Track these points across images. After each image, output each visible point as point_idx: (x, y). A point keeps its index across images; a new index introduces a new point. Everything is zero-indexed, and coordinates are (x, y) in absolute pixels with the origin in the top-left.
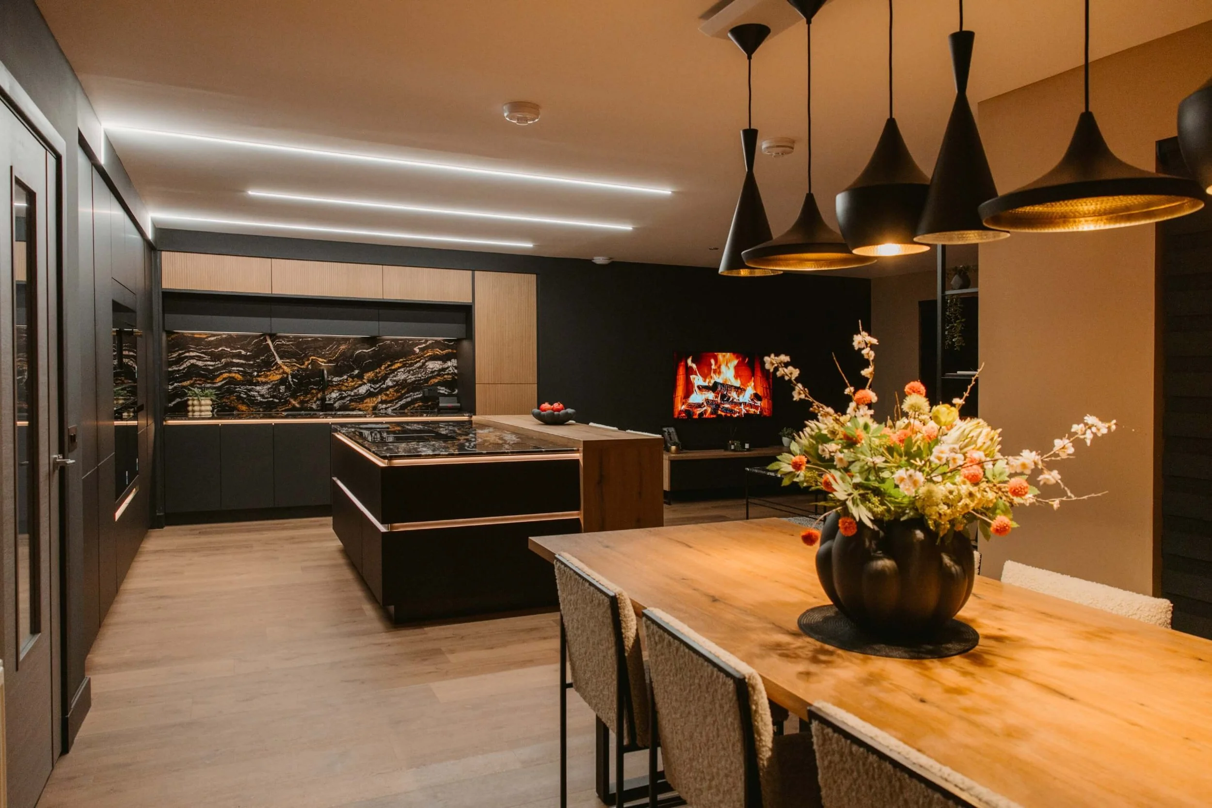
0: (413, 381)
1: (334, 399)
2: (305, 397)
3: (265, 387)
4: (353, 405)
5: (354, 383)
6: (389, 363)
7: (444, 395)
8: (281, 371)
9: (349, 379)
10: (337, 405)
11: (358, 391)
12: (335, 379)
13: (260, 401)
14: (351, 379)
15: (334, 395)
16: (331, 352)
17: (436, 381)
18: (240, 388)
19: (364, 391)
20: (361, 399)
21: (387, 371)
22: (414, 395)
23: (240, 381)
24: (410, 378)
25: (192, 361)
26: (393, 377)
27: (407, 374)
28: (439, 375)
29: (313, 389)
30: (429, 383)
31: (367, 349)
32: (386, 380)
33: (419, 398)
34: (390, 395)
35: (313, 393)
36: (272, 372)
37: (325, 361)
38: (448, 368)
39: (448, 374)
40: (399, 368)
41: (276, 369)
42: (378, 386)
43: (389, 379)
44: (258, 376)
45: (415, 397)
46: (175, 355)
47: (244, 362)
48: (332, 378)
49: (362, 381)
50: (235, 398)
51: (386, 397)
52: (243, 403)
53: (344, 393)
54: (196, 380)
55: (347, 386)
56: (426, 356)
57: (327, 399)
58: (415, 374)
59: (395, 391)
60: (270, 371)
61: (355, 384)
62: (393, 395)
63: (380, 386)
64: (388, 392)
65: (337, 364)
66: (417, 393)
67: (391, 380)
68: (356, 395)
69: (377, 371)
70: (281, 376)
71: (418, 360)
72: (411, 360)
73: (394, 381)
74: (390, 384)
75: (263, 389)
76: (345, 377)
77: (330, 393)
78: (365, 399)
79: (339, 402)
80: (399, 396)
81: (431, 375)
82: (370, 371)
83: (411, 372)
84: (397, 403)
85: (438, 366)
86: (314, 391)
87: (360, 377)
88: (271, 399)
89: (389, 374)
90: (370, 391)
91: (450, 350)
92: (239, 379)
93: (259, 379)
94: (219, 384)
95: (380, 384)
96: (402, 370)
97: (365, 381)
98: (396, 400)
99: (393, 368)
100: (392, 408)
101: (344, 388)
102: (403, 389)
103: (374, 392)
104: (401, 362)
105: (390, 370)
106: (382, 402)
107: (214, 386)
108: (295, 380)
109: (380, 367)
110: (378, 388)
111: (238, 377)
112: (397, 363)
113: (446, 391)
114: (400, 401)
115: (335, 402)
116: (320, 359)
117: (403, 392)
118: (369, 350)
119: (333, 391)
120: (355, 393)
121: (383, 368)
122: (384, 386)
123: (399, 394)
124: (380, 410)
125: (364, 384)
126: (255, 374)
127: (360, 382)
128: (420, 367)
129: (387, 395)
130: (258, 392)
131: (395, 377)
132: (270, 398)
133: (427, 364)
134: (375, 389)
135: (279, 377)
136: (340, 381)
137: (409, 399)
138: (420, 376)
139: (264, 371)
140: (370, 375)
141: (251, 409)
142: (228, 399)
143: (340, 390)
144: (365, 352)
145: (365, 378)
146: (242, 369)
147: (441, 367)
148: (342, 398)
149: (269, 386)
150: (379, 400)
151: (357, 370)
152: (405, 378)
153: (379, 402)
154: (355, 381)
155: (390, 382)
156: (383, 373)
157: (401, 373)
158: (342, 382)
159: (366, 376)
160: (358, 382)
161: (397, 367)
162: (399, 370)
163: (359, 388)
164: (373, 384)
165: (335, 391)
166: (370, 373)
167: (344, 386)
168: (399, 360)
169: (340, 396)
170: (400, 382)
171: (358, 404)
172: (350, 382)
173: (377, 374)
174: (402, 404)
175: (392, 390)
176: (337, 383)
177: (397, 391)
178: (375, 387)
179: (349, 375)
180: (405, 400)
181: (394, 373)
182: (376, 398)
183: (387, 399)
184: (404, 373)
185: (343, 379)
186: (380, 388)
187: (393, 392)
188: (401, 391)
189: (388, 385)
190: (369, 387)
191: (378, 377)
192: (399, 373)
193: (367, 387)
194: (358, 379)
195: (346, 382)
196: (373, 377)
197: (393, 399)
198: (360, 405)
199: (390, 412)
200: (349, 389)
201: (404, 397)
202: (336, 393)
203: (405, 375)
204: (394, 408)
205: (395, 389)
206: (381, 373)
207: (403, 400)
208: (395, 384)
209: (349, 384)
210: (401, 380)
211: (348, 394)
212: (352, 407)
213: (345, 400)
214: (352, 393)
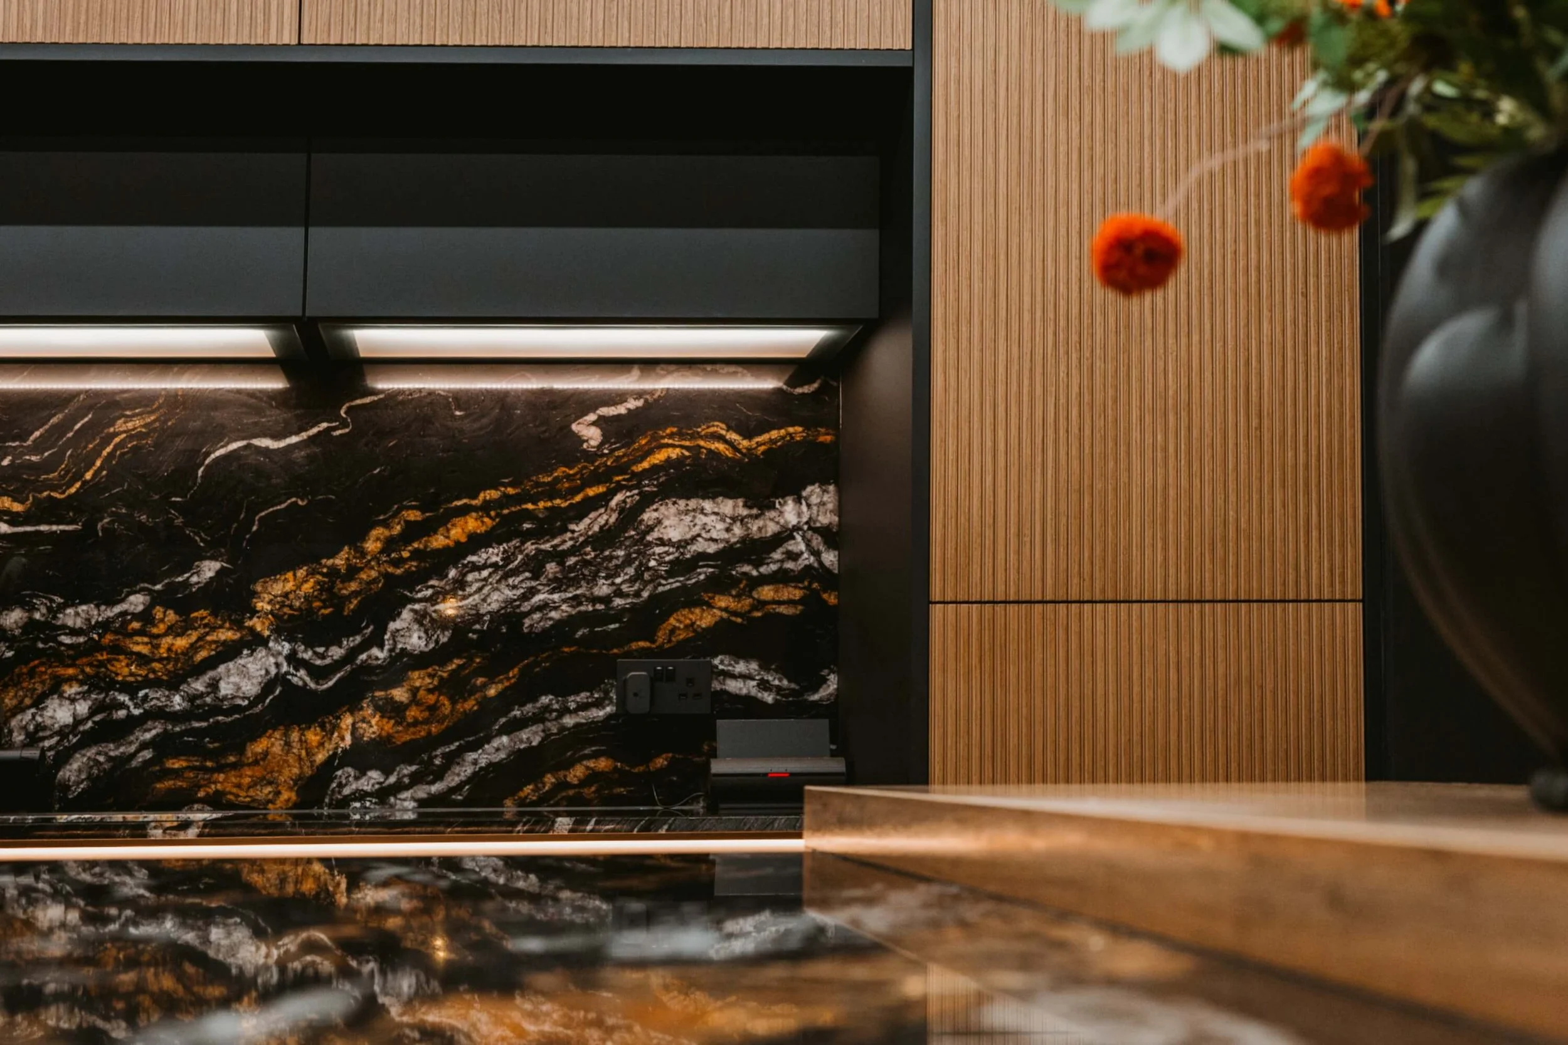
0: (559, 623)
1: (63, 732)
4: (177, 774)
5: (194, 636)
6: (414, 515)
7: (748, 707)
9: (158, 612)
10: (73, 771)
11: (214, 686)
12: (72, 617)
14: (171, 616)
15: (60, 713)
16: (58, 457)
17: (705, 619)
19: (250, 688)
20: (230, 732)
21: (397, 562)
22: (565, 711)
24: (543, 607)
26: (431, 600)
27: (523, 581)
28: (720, 584)
30: (661, 636)
31: (276, 437)
32: (393, 614)
33: (592, 725)
34: (412, 713)
37: (17, 507)
38: (785, 535)
39: (781, 578)
40: (476, 542)
42: (336, 652)
43: (406, 615)
45: (569, 721)
48: (53, 612)
49: (238, 625)
51: (389, 726)
53: (123, 698)
55: (142, 660)
56: (645, 465)
57: (19, 737)
58: (575, 582)
59: (442, 687)
61: (194, 647)
62: (433, 708)
63: (353, 653)
64: (400, 694)
65: (90, 526)
66: (583, 697)
67: (420, 618)
68: (196, 708)
69: (339, 561)
71: (591, 492)
72: (551, 492)
73: (443, 623)
74: (416, 641)
76: (137, 602)
77: (39, 702)
78: (255, 736)
79: (91, 752)
81: (674, 583)
82: (294, 568)
83: (551, 568)
84: (452, 759)
85: (718, 530)
87: (230, 598)
89: (412, 579)
91: (796, 430)
95: (356, 640)
96: (494, 554)
97: (258, 625)
98: (444, 738)
99: (438, 541)
100: (422, 792)
101: (123, 669)
102: (492, 673)
103: (314, 692)
104: (485, 510)
105: (416, 554)
109: (356, 538)
110: (336, 666)
112: (463, 511)
113: (764, 685)
114: (475, 745)
115: (64, 757)
117: (493, 691)
118: (294, 439)
119: (55, 689)
120: (191, 698)
121: (372, 546)
122: (379, 654)
123: (470, 704)
124: (345, 802)
125: (256, 641)
127: (226, 635)
128: (606, 538)
129: (391, 710)
131: (447, 595)
133: (648, 516)
134: (318, 673)
136: (103, 626)
137: (531, 736)
138: (603, 589)
143: (99, 683)
144: (266, 451)
145: (262, 605)
147: (738, 530)
148: (111, 732)
150: (343, 739)
151: (213, 558)
152: (509, 602)
153: (345, 751)
154: (196, 629)
155: (416, 627)
156: (374, 574)
157: (485, 573)
158: (116, 632)
159: (267, 597)
160: (214, 629)
161: (463, 539)
162: (473, 554)
163: (222, 668)
164: (310, 645)
165: (66, 688)
166: (290, 575)
167: (130, 654)
168: (475, 497)
169: (97, 718)
170: (477, 627)
171: (209, 764)
172: (165, 634)
173: (333, 584)
174: (483, 763)
175: (428, 680)
176: (82, 640)
177: (455, 687)
178: (318, 662)
179: (158, 587)
180: (505, 739)
181: (443, 576)
182: (322, 727)
183: (389, 737)
184: (505, 577)
185: (124, 614)
186: (348, 668)
187: (430, 691)
188: (485, 686)
189: (400, 646)
190: (281, 659)
191: (338, 602)
192: (470, 577)
193: (272, 660)
194: (214, 614)
195: (141, 632)
196: (308, 598)
197: (429, 733)
198: (222, 777)
199: (411, 805)
200: (154, 671)
201: (503, 720)
202: (73, 701)
203: (514, 587)
204: (435, 788)
205: (445, 675)
206: (363, 576)
207: (496, 743)
208: (444, 639)
209: (158, 646)
210: (487, 618)
211: (146, 706)
212: (169, 784)
213: (131, 743)
214: (177, 699)
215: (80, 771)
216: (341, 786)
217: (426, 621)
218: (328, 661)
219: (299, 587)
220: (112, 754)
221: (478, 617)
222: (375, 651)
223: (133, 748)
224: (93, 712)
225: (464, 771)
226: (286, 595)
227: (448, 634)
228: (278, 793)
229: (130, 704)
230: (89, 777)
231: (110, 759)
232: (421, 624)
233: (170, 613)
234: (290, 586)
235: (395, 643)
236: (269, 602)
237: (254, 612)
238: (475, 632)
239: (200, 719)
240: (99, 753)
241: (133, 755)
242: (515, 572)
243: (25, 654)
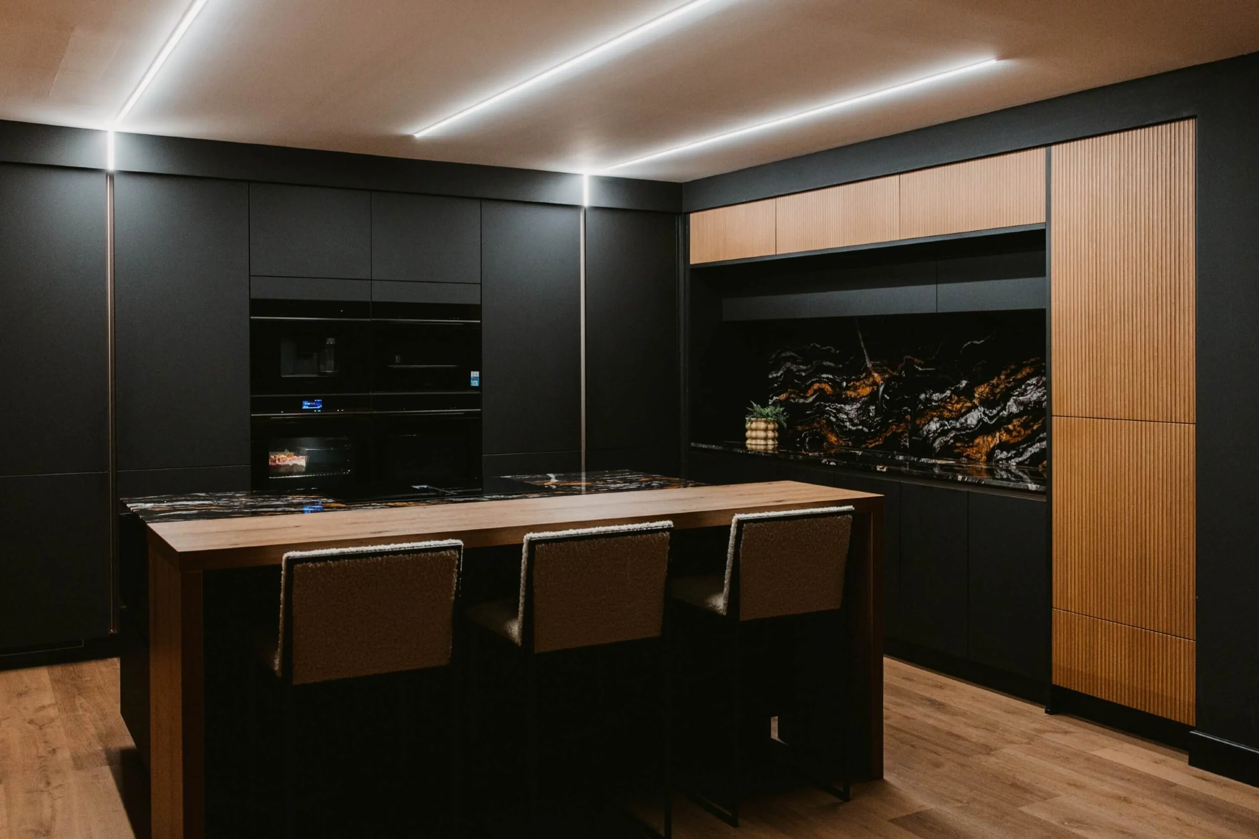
1: (935, 432)
2: (898, 426)
3: (855, 407)
4: (958, 447)
6: (1013, 367)
8: (871, 379)
9: (953, 396)
10: (937, 444)
11: (966, 420)
12: (936, 396)
13: (850, 429)
14: (956, 398)
15: (934, 426)
18: (829, 406)
19: (975, 422)
20: (969, 436)
21: (1009, 382)
23: (830, 395)
25: (788, 364)
26: (1018, 396)
29: (906, 412)
31: (979, 341)
32: (1009, 400)
35: (906, 421)
36: (862, 382)
37: (923, 363)
40: (1030, 376)
41: (866, 378)
42: (995, 412)
43: (1012, 400)
44: (848, 388)
46: (773, 356)
47: (833, 365)
48: (931, 395)
49: (971, 401)
50: (824, 421)
51: (1008, 437)
52: (832, 431)
53: (946, 423)
54: (791, 393)
55: (950, 411)
57: (924, 433)
59: (1021, 426)
60: (858, 380)
61: (961, 408)
62: (1019, 432)
63: (999, 412)
64: (1011, 427)
65: (938, 369)
67: (1015, 401)
68: (963, 427)
69: (994, 381)
70: (871, 388)
73: (1021, 403)
74: (1014, 409)
75: (851, 409)
76: (948, 393)
77: (928, 423)
78: (976, 438)
79: (940, 439)
80: (1029, 435)
82: (984, 384)
84: (1025, 450)
86: (908, 417)
87: (968, 393)
88: (860, 427)
89: (1014, 388)
90: (983, 421)
92: (828, 393)
93: (849, 393)
94: (811, 400)
95: (999, 408)
96: (1034, 381)
97: (976, 401)
98: (1022, 442)
99: (1020, 376)
101: (946, 414)
102: (1035, 421)
103: (989, 424)
104: (1031, 365)
105: (1014, 380)
106: (1003, 446)
107: (806, 402)
108: (886, 396)
109: (998, 374)
110: (995, 416)
111: (828, 388)
112: (1026, 365)
114: (1031, 446)
116: (916, 360)
117: (1035, 427)
118: (983, 341)
119: (932, 419)
120: (961, 424)
121: (1003, 377)
123: (1029, 432)
124: (999, 460)
125: (975, 407)
126: (845, 384)
127: (969, 404)
129: (1009, 432)
130: (847, 414)
131: (1022, 394)
132: (859, 425)
134: (991, 418)
135: (868, 390)
136: (941, 400)
139: (853, 380)
140: (982, 390)
141: (841, 442)
142: (819, 423)
143: (941, 418)
145: (976, 395)
146: (831, 376)
148: (944, 433)
149: (859, 405)
150: (997, 440)
151: (965, 380)
152: (1039, 397)
153: (997, 444)
154: (961, 402)
155: (1014, 404)
156: (1003, 386)
157: (1032, 387)
158: (944, 402)
159: (977, 393)
160: (966, 402)
161: (1026, 375)
162: (1029, 380)
163: (968, 415)
164: (988, 409)
165: (934, 418)
166: (983, 386)
167: (947, 409)
168: (1029, 360)
169: (941, 428)
170: (1030, 405)
171: (966, 445)
172: (955, 403)
173: (993, 389)
174: (1033, 452)
175: (1018, 423)
176: (937, 404)
177: (1025, 426)
178: (990, 415)
179: (953, 388)
180: (1038, 444)
181: (1020, 387)
182: (992, 435)
183: (1008, 441)
184: (1037, 388)
185: (946, 396)
186: (997, 417)
187: (1019, 426)
188: (1032, 426)
189: (1010, 411)
190: (982, 413)
191: (994, 395)
192: (1028, 388)
193: (979, 413)
194: (966, 398)
195: (950, 402)
196: (987, 393)
197: (1018, 440)
198: (969, 450)
199: (1014, 464)
200: (952, 415)
201: (1038, 438)
202: (936, 423)
203: (1040, 392)
204: (1020, 459)
205: (1022, 421)
206: (1000, 387)
207: (1036, 446)
208: (1022, 409)
209: (953, 407)
210: (1033, 402)
211: (951, 426)
212: (956, 451)
213: (948, 437)
214: (958, 424)
215: (938, 445)
216: (997, 456)
217: (1017, 403)
218: (992, 414)
219: (985, 389)
220: (945, 440)
221: (1030, 402)
222: (1004, 412)
223: (949, 439)
224: (940, 426)
225: (1027, 455)
226: (982, 392)
227: (1023, 407)
228: (982, 456)
229: (948, 424)
230: (940, 447)
231: (944, 441)
232: (1015, 404)
233: (956, 397)
234: (983, 389)
235: (1009, 410)
236: (978, 394)
237: (974, 397)
238: (1030, 407)
239: (964, 431)
240: (942, 439)
241: (949, 441)
242: (1040, 387)
243: (926, 408)
